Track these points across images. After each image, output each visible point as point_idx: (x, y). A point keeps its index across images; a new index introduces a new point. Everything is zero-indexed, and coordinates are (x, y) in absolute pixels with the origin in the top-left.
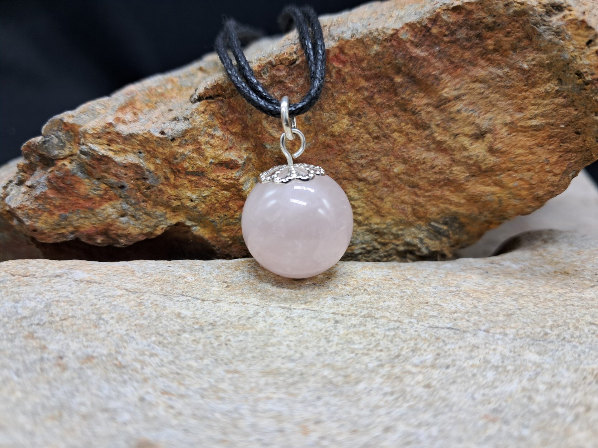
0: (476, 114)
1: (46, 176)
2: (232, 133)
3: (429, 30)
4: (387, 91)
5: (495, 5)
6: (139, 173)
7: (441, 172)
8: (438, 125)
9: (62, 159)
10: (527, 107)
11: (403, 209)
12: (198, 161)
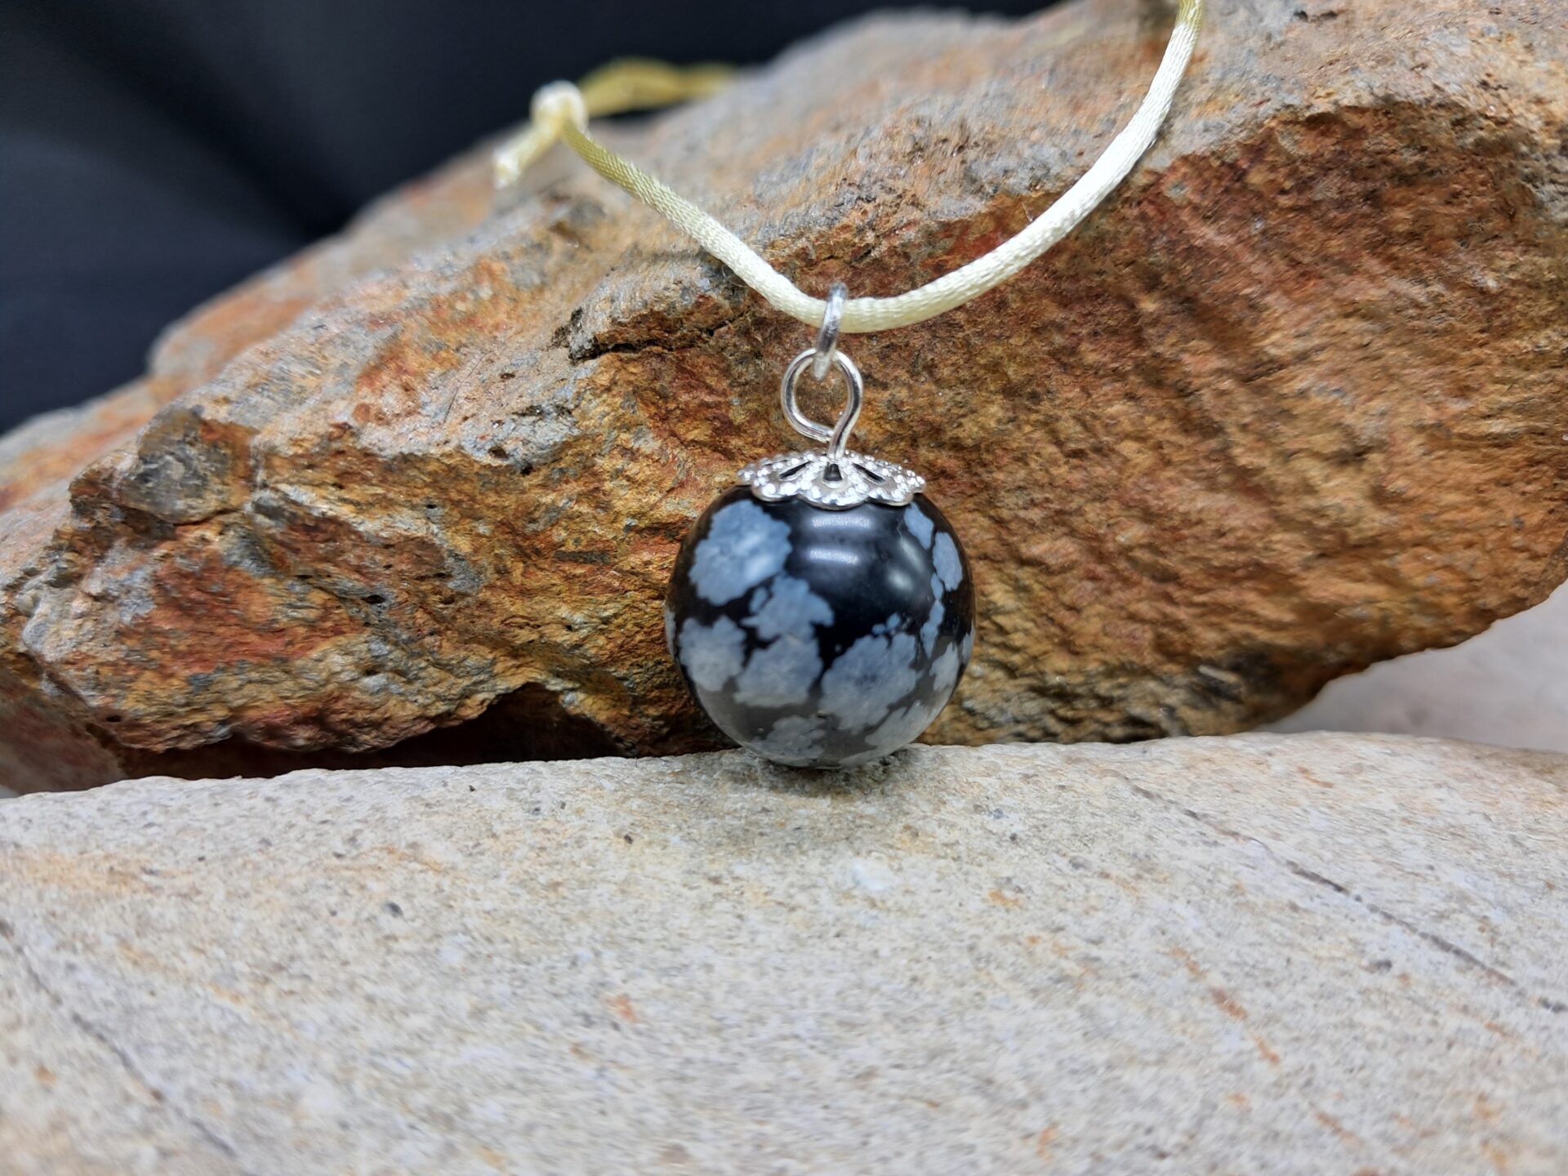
0: (1347, 401)
1: (149, 570)
2: (685, 444)
3: (1240, 175)
4: (1114, 332)
5: (1427, 121)
6: (427, 563)
7: (1240, 548)
8: (1244, 428)
9: (196, 523)
10: (1482, 385)
11: (1132, 636)
12: (594, 523)
